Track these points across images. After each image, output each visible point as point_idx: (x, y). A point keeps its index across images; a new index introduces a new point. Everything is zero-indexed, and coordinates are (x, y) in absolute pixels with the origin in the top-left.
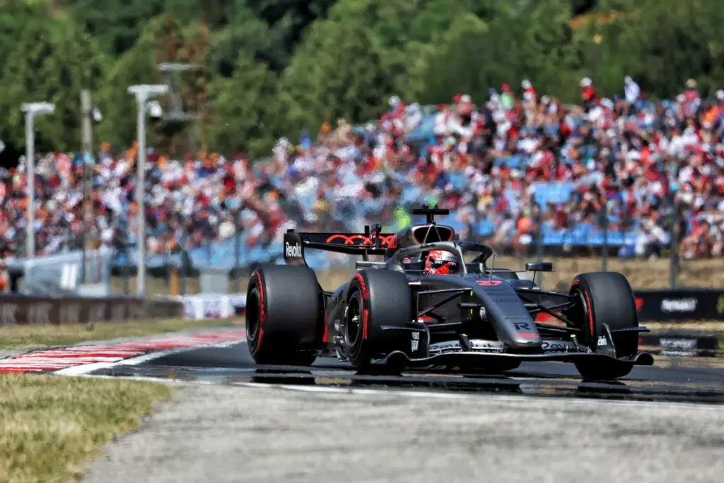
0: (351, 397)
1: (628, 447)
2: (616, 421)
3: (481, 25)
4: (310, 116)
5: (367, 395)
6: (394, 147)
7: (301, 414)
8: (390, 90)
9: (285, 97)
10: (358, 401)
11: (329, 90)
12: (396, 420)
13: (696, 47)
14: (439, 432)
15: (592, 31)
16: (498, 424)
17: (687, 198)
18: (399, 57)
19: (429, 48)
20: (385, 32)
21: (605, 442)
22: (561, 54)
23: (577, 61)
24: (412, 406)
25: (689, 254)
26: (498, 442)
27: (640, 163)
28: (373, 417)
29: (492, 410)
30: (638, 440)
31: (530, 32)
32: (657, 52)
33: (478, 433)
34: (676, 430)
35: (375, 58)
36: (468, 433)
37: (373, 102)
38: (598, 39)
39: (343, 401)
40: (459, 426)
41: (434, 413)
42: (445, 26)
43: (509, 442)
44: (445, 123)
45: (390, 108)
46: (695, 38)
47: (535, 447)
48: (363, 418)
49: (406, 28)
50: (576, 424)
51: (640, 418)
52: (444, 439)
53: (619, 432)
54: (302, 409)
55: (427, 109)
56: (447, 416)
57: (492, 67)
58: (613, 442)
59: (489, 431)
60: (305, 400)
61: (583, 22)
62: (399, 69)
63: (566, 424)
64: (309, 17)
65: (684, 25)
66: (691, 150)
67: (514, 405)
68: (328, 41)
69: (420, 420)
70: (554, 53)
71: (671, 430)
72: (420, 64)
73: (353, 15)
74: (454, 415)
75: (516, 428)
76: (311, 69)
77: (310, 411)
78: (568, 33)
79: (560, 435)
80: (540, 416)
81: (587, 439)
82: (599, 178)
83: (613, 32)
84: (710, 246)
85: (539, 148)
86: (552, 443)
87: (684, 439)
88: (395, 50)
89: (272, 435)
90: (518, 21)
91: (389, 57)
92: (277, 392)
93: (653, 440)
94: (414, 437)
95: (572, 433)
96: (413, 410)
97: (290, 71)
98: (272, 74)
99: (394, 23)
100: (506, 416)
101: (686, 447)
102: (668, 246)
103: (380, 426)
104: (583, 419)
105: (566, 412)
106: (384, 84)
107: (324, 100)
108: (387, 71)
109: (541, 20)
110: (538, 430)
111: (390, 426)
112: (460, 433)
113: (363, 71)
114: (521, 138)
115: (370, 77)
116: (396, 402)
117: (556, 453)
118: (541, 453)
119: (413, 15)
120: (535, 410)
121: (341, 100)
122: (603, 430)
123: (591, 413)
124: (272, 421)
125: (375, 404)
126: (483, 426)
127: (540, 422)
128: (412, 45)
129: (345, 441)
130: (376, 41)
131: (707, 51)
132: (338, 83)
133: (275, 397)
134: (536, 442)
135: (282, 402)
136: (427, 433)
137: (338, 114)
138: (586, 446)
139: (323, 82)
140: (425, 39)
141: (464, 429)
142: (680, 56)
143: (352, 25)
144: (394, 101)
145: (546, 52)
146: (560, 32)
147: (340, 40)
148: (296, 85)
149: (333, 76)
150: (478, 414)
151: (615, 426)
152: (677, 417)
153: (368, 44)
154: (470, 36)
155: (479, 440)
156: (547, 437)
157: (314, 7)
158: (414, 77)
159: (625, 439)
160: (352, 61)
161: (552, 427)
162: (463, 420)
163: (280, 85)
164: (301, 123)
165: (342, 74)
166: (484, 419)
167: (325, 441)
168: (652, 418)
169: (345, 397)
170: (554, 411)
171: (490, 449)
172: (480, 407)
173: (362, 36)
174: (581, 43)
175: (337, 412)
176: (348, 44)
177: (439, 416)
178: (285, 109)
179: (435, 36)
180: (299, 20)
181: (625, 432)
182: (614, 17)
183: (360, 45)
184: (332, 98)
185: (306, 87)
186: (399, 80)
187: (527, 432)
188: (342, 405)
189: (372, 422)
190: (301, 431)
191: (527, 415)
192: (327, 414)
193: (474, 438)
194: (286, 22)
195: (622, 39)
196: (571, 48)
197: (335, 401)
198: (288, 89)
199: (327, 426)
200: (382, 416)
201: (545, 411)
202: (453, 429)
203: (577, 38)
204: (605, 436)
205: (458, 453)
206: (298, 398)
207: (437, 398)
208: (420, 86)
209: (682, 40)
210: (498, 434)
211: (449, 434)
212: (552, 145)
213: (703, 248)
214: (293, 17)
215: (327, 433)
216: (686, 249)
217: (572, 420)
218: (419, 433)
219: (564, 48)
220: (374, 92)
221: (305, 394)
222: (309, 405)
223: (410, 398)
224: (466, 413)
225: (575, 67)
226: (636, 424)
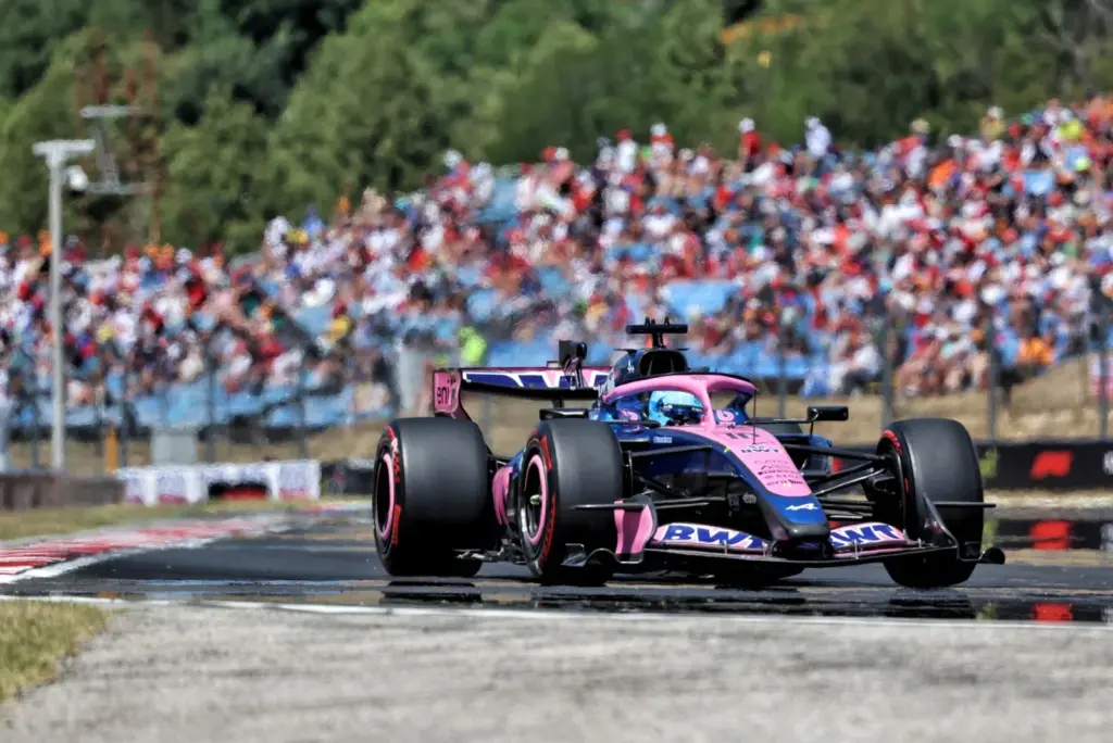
0: (392, 620)
1: (819, 689)
2: (801, 648)
3: (584, 40)
4: (321, 186)
5: (414, 616)
6: (454, 233)
7: (312, 649)
8: (446, 143)
9: (281, 156)
10: (402, 626)
11: (351, 144)
12: (460, 656)
13: (918, 68)
14: (529, 671)
15: (756, 47)
16: (617, 657)
17: (906, 300)
18: (461, 91)
19: (505, 77)
20: (436, 52)
21: (781, 681)
22: (709, 83)
23: (731, 91)
24: (485, 634)
25: (913, 388)
26: (618, 685)
27: (831, 249)
28: (425, 651)
29: (609, 636)
30: (834, 676)
31: (663, 50)
32: (858, 77)
33: (587, 672)
34: (892, 660)
35: (422, 94)
36: (572, 672)
37: (420, 160)
38: (765, 59)
39: (378, 626)
40: (558, 661)
41: (520, 642)
42: (530, 41)
43: (637, 685)
44: (533, 191)
45: (445, 171)
46: (915, 54)
47: (676, 691)
48: (407, 652)
49: (469, 46)
50: (739, 655)
51: (837, 643)
52: (535, 682)
53: (804, 665)
54: (313, 642)
55: (505, 171)
56: (539, 646)
57: (601, 104)
58: (795, 680)
59: (606, 669)
60: (318, 626)
61: (741, 31)
62: (461, 110)
63: (724, 656)
64: (316, 31)
65: (899, 34)
66: (912, 227)
67: (644, 627)
68: (348, 67)
69: (501, 653)
70: (697, 85)
71: (884, 661)
72: (492, 103)
73: (386, 25)
74: (551, 645)
75: (646, 662)
76: (321, 111)
77: (327, 644)
78: (720, 50)
79: (715, 672)
80: (684, 644)
81: (756, 677)
82: (771, 272)
83: (789, 47)
84: (942, 376)
85: (676, 230)
86: (703, 684)
87: (905, 674)
88: (454, 79)
89: (269, 682)
90: (642, 33)
91: (443, 90)
92: (273, 615)
93: (857, 677)
94: (486, 680)
95: (733, 668)
96: (487, 638)
97: (289, 115)
98: (259, 121)
99: (451, 39)
100: (631, 645)
101: (909, 687)
102: (878, 377)
103: (436, 664)
104: (749, 647)
105: (724, 636)
106: (436, 133)
107: (344, 161)
108: (442, 114)
109: (677, 31)
110: (682, 664)
111: (450, 664)
112: (560, 673)
113: (403, 114)
114: (648, 213)
115: (414, 122)
116: (459, 627)
117: (708, 700)
118: (684, 700)
119: (479, 24)
120: (675, 634)
121: (369, 159)
122: (782, 663)
123: (761, 637)
124: (265, 660)
125: (427, 630)
126: (595, 661)
127: (684, 653)
128: (477, 72)
129: (380, 689)
130: (422, 66)
131: (934, 75)
132: (365, 132)
133: (271, 623)
134: (678, 683)
135: (281, 629)
136: (508, 674)
137: (365, 181)
138: (754, 688)
139: (341, 130)
140: (500, 62)
141: (566, 666)
142: (891, 82)
143: (386, 41)
144: (452, 158)
145: (687, 80)
146: (708, 51)
147: (366, 66)
148: (300, 137)
149: (356, 121)
150: (586, 643)
151: (799, 656)
152: (895, 641)
153: (408, 72)
154: (565, 57)
155: (589, 683)
156: (693, 676)
157: (325, 16)
158: (485, 122)
159: (815, 676)
160: (386, 98)
161: (703, 660)
162: (565, 651)
163: (273, 137)
164: (307, 196)
165: (371, 121)
166: (596, 650)
167: (349, 689)
168: (855, 642)
169: (382, 620)
170: (705, 636)
171: (606, 697)
172: (590, 632)
173: (400, 58)
174: (739, 64)
175: (368, 644)
176: (379, 71)
177: (527, 647)
178: (281, 176)
179: (515, 56)
180: (301, 36)
181: (815, 665)
182: (791, 24)
183: (398, 72)
184: (355, 156)
185: (316, 140)
186: (460, 129)
187: (662, 670)
188: (376, 633)
189: (424, 659)
190: (309, 674)
191: (664, 641)
192: (352, 648)
193: (581, 680)
194: (282, 38)
195: (803, 60)
196: (725, 72)
197: (367, 627)
198: (285, 143)
199: (355, 666)
200: (437, 649)
201: (691, 634)
202: (550, 666)
203: (731, 58)
204: (784, 672)
205: (557, 704)
206: (306, 624)
207: (522, 619)
208: (492, 135)
209: (896, 59)
210: (619, 673)
211: (544, 674)
212: (696, 224)
213: (932, 379)
214: (292, 31)
215: (353, 676)
216: (907, 381)
217: (733, 648)
218: (495, 675)
219: (715, 72)
220: (422, 146)
221: (319, 618)
222: (322, 635)
223: (484, 620)
224: (568, 642)
225: (729, 103)
226: (830, 652)
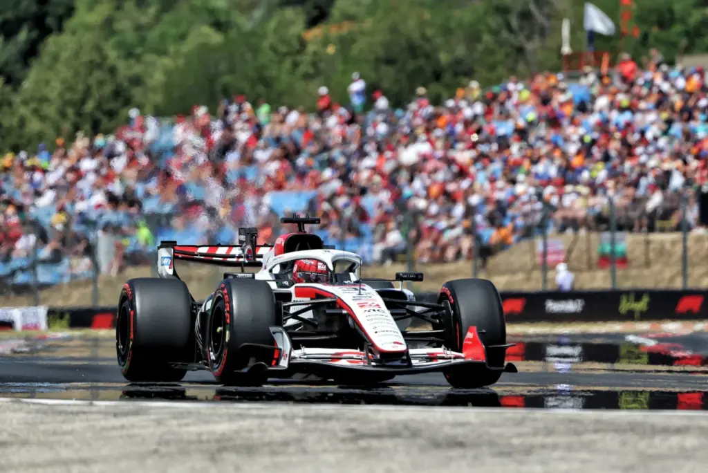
0: (94, 409)
1: (365, 450)
2: (354, 425)
3: (216, 38)
4: (50, 132)
5: (106, 406)
6: (132, 160)
7: (42, 427)
8: (128, 103)
9: (24, 111)
10: (99, 412)
11: (67, 103)
12: (136, 431)
13: (427, 56)
14: (181, 441)
15: (326, 42)
16: (236, 432)
17: (421, 204)
18: (137, 69)
19: (167, 62)
20: (120, 45)
21: (340, 446)
22: (296, 65)
23: (311, 70)
24: (153, 417)
25: (425, 259)
26: (237, 449)
27: (375, 170)
28: (114, 428)
29: (231, 418)
30: (375, 443)
31: (266, 44)
32: (390, 61)
33: (218, 441)
34: (411, 432)
35: (113, 71)
36: (209, 441)
37: (111, 114)
38: (331, 50)
39: (84, 413)
40: (200, 434)
41: (175, 422)
42: (182, 37)
43: (250, 449)
44: (181, 133)
45: (128, 120)
46: (427, 47)
47: (274, 453)
48: (104, 429)
49: (142, 41)
50: (316, 429)
51: (377, 422)
52: (185, 448)
53: (356, 436)
54: (42, 423)
55: (166, 122)
56: (187, 425)
57: (227, 79)
58: (351, 446)
59: (230, 439)
60: (45, 413)
61: (316, 32)
62: (137, 81)
63: (304, 430)
64: (45, 32)
65: (416, 35)
66: (425, 158)
67: (254, 412)
68: (65, 55)
69: (162, 429)
70: (287, 64)
71: (406, 433)
72: (158, 78)
73: (88, 28)
74: (194, 424)
75: (256, 435)
76: (47, 82)
77: (51, 424)
78: (303, 44)
79: (299, 441)
80: (280, 423)
81: (326, 444)
82: (336, 185)
83: (345, 43)
84: (444, 249)
85: (273, 158)
86: (291, 449)
87: (420, 441)
88: (132, 62)
89: (14, 448)
90: (253, 33)
91: (126, 69)
92: (16, 406)
93: (389, 443)
94: (154, 447)
95: (311, 439)
96: (154, 420)
97: (27, 85)
98: (8, 88)
99: (130, 36)
100: (246, 424)
101: (422, 450)
102: (404, 252)
103: (121, 437)
104: (321, 425)
105: (305, 418)
106: (122, 97)
107: (63, 115)
108: (126, 84)
109: (276, 31)
110: (278, 436)
111: (130, 436)
112: (200, 442)
113: (101, 83)
114: (258, 148)
115: (108, 89)
116: (136, 413)
117: (294, 459)
118: (280, 459)
119: (150, 27)
120: (275, 417)
121: (79, 114)
122: (342, 435)
123: (329, 418)
124: (11, 435)
125: (115, 415)
126: (223, 434)
127: (279, 429)
128: (150, 57)
129: (86, 453)
130: (112, 55)
131: (437, 61)
132: (76, 97)
133: (15, 411)
134: (277, 448)
135: (21, 415)
136: (167, 443)
137: (77, 128)
138: (325, 451)
139: (61, 95)
140: (162, 52)
141: (204, 438)
142: (411, 65)
143: (88, 38)
144: (134, 113)
145: (280, 62)
146: (296, 45)
147: (76, 55)
148: (32, 99)
149: (70, 89)
150: (216, 422)
151: (352, 431)
152: (413, 420)
153: (104, 58)
154: (205, 48)
155: (219, 448)
156: (286, 444)
157: (50, 21)
158: (154, 90)
159: (363, 443)
160: (90, 73)
161: (291, 433)
162: (204, 428)
163: (17, 99)
164: (40, 136)
165: (81, 87)
166: (223, 427)
167: (65, 454)
168: (389, 421)
169: (86, 409)
170: (293, 417)
171: (231, 457)
172: (220, 416)
173: (98, 49)
174: (315, 53)
175: (78, 425)
176: (85, 57)
177: (180, 425)
178: (22, 123)
179: (172, 49)
180: (35, 34)
181: (362, 436)
182: (346, 28)
183: (98, 60)
184: (70, 112)
185: (44, 100)
186: (137, 93)
187: (267, 440)
188: (84, 417)
189: (114, 433)
190: (40, 444)
191: (267, 422)
192: (67, 427)
193: (214, 446)
194: (23, 35)
195: (355, 50)
196: (306, 58)
197: (77, 413)
198: (25, 103)
199: (68, 438)
200: (123, 427)
201: (284, 417)
202: (194, 438)
203: (311, 48)
204: (343, 440)
205: (199, 462)
206: (38, 411)
207: (177, 408)
208: (158, 98)
209: (413, 50)
210: (238, 442)
211: (190, 443)
212: (289, 153)
213: (437, 253)
214: (30, 31)
215: (67, 445)
216: (422, 255)
217: (312, 425)
218: (159, 444)
219: (299, 58)
220: (111, 105)
221: (46, 407)
222: (48, 418)
223: (151, 408)
224: (207, 422)
225: (307, 77)
226: (373, 428)
